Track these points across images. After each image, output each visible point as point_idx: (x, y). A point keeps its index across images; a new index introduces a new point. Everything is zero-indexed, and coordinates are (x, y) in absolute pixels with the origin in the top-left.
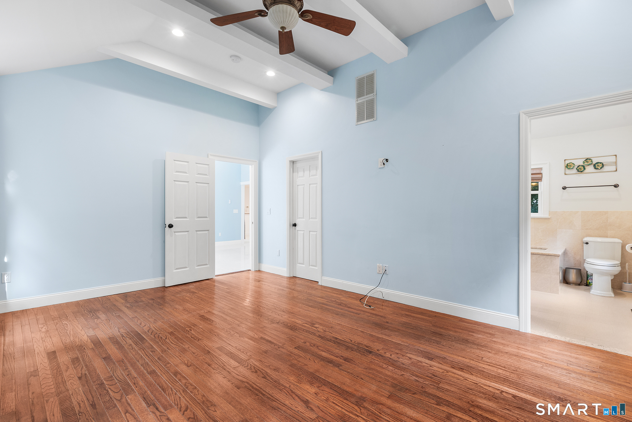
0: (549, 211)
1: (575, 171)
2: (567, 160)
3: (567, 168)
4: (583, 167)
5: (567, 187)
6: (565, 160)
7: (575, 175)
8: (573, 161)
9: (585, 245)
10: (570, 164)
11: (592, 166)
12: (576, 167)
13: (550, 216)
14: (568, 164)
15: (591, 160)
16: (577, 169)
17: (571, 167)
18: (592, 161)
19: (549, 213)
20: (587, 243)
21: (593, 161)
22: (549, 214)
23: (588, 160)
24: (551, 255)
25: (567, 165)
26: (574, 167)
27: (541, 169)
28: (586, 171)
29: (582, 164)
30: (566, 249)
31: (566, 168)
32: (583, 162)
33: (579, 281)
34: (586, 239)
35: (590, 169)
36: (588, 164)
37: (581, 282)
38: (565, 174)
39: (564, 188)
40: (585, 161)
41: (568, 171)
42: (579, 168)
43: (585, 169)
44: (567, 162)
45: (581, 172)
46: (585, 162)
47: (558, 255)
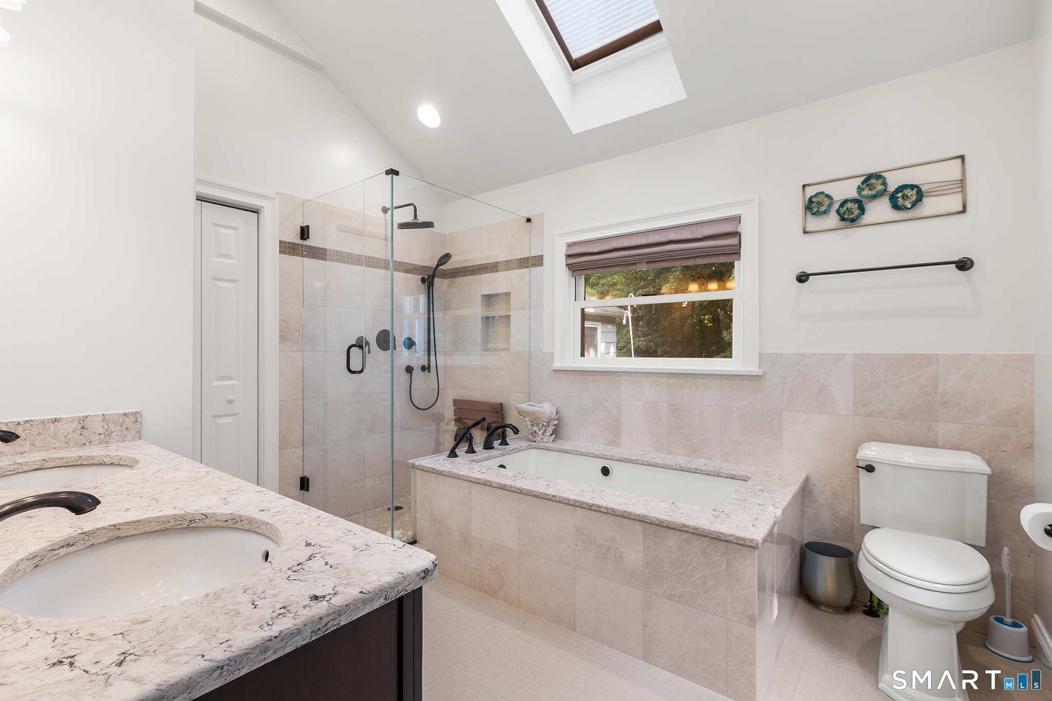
0: (760, 354)
1: (832, 220)
2: (809, 185)
3: (809, 214)
4: (856, 205)
5: (809, 272)
6: (804, 186)
7: (834, 234)
8: (827, 189)
9: (862, 473)
10: (820, 198)
11: (885, 203)
12: (836, 206)
13: (762, 370)
14: (814, 200)
15: (880, 181)
16: (838, 211)
17: (823, 209)
18: (884, 184)
19: (760, 359)
20: (870, 469)
21: (888, 181)
22: (760, 362)
23: (873, 181)
24: (727, 541)
25: (810, 201)
26: (830, 206)
27: (737, 219)
28: (868, 218)
29: (853, 194)
30: (807, 480)
31: (807, 211)
32: (859, 188)
33: (847, 596)
34: (870, 452)
35: (879, 210)
36: (874, 192)
37: (853, 599)
38: (805, 232)
39: (802, 278)
40: (863, 183)
41: (814, 223)
42: (845, 208)
43: (862, 210)
44: (810, 192)
45: (853, 220)
46: (863, 190)
47: (752, 541)
